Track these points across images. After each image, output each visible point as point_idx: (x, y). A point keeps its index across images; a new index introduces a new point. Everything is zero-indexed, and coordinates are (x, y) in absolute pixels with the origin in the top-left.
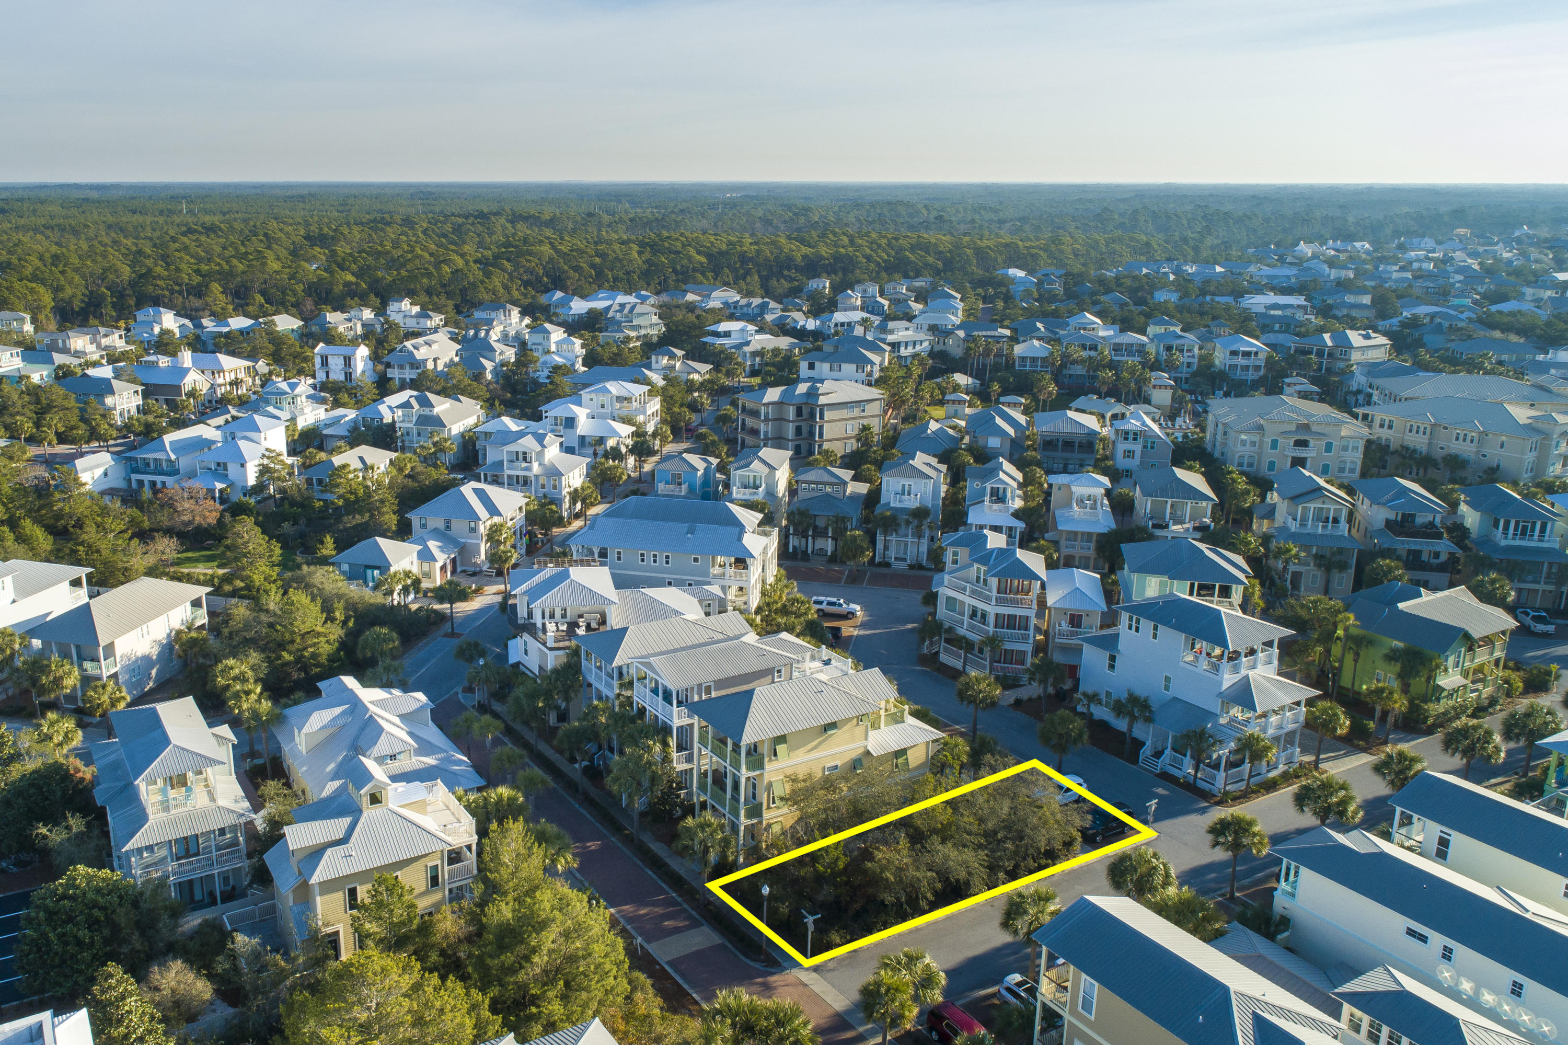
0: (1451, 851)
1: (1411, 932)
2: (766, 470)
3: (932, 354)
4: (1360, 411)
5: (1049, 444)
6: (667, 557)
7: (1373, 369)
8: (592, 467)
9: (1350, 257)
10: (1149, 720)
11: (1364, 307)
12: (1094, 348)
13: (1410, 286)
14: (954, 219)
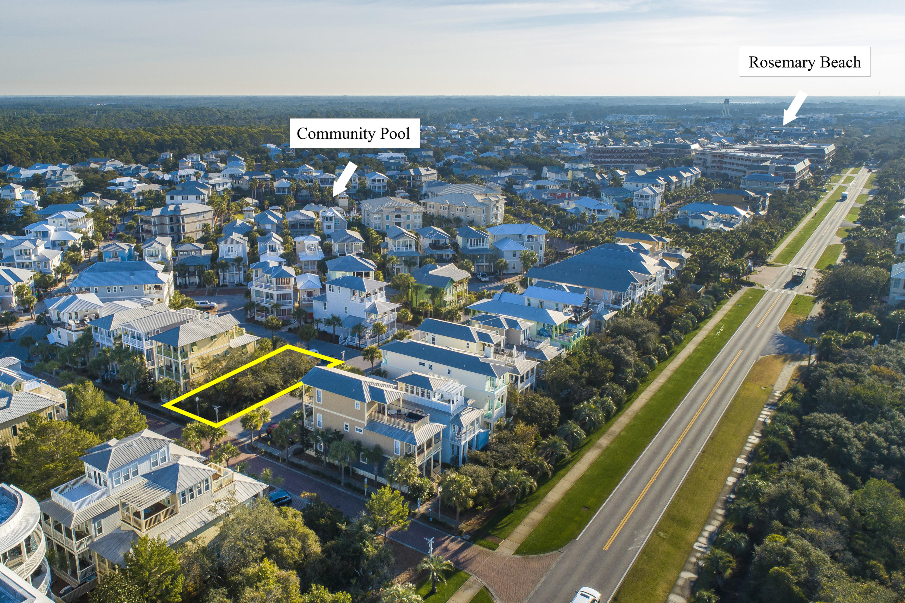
0: (436, 342)
1: (421, 364)
2: (161, 247)
3: (233, 188)
4: (422, 201)
5: (293, 226)
6: (121, 288)
7: (430, 184)
8: (64, 256)
9: (426, 134)
10: (341, 325)
11: (430, 157)
12: (311, 181)
13: (449, 147)
14: (234, 117)
